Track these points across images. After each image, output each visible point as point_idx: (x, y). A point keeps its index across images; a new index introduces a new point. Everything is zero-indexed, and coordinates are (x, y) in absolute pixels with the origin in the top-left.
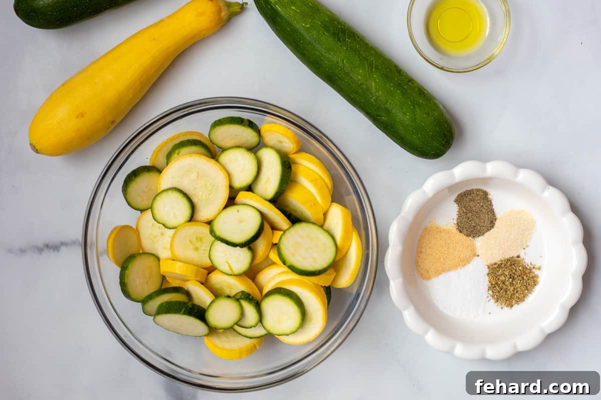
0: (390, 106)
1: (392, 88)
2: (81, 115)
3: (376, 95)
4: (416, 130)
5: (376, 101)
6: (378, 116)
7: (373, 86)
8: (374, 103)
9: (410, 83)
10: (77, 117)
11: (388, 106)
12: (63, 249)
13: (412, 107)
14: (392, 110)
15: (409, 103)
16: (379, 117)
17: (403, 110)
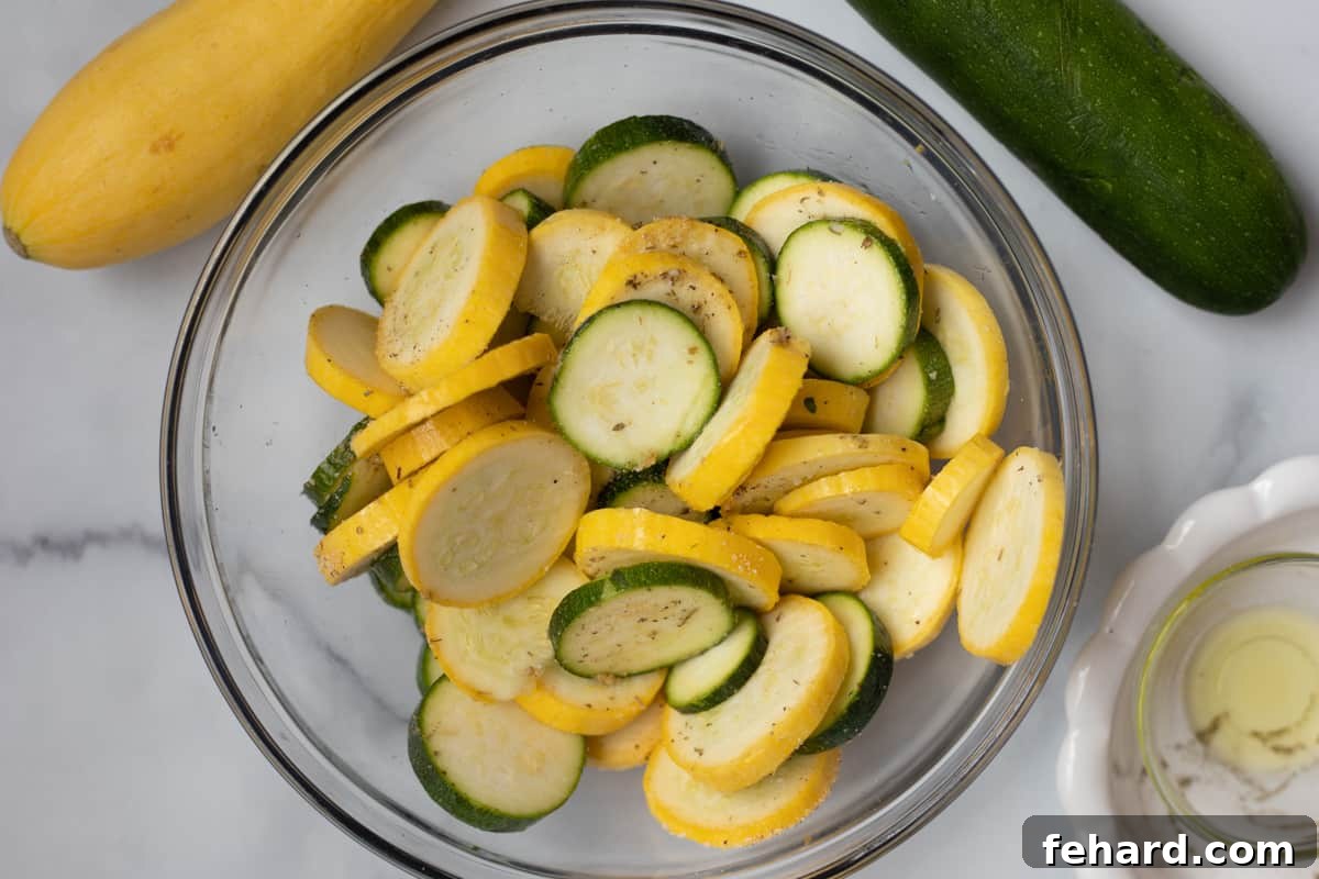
0: (1127, 144)
1: (1134, 91)
2: (168, 143)
3: (1086, 111)
4: (1202, 222)
5: (1083, 128)
6: (1085, 174)
7: (1078, 82)
8: (1077, 133)
9: (1184, 79)
10: (155, 149)
11: (1121, 145)
12: (92, 553)
13: (1194, 151)
14: (1131, 157)
15: (1186, 138)
16: (1087, 180)
17: (1165, 158)
